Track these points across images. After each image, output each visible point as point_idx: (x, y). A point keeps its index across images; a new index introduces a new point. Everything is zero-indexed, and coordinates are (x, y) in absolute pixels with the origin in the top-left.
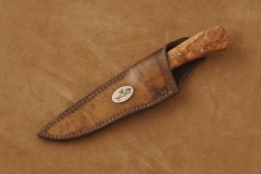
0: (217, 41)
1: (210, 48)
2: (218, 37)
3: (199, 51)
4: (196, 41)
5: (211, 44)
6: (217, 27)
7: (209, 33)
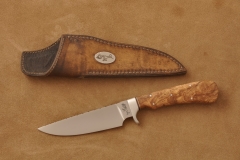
0: (207, 94)
1: (199, 98)
2: (208, 91)
3: (189, 97)
4: (189, 88)
5: (201, 95)
6: (211, 82)
7: (202, 85)
